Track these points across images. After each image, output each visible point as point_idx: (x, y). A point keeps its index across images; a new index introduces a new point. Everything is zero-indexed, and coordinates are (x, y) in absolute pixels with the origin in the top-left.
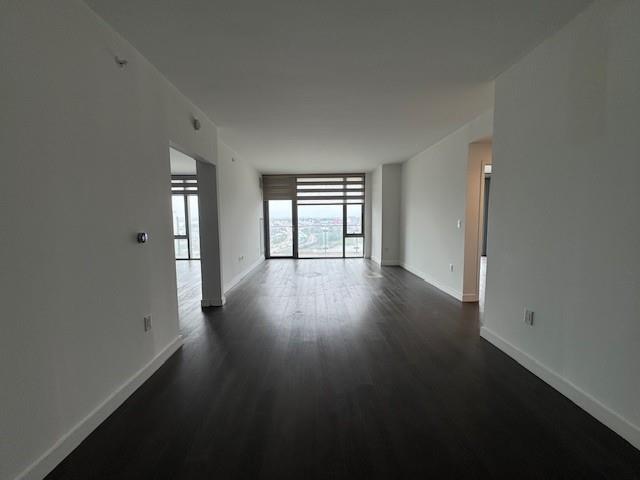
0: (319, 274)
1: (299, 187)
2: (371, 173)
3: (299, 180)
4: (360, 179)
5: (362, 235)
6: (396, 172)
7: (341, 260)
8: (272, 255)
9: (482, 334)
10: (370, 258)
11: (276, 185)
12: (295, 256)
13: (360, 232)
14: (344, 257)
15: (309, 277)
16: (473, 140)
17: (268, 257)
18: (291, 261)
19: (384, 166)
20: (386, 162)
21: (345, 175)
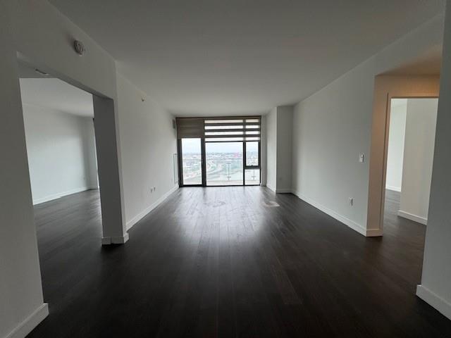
0: (223, 203)
1: (206, 128)
2: (266, 116)
3: (206, 122)
4: (256, 121)
5: (259, 167)
6: (289, 113)
7: (242, 187)
8: (184, 184)
9: (419, 293)
10: (265, 186)
11: (187, 126)
12: (204, 185)
13: (257, 164)
14: (244, 185)
15: (214, 207)
16: (379, 73)
17: (181, 185)
18: (200, 189)
19: (279, 108)
20: (280, 105)
21: (244, 117)
